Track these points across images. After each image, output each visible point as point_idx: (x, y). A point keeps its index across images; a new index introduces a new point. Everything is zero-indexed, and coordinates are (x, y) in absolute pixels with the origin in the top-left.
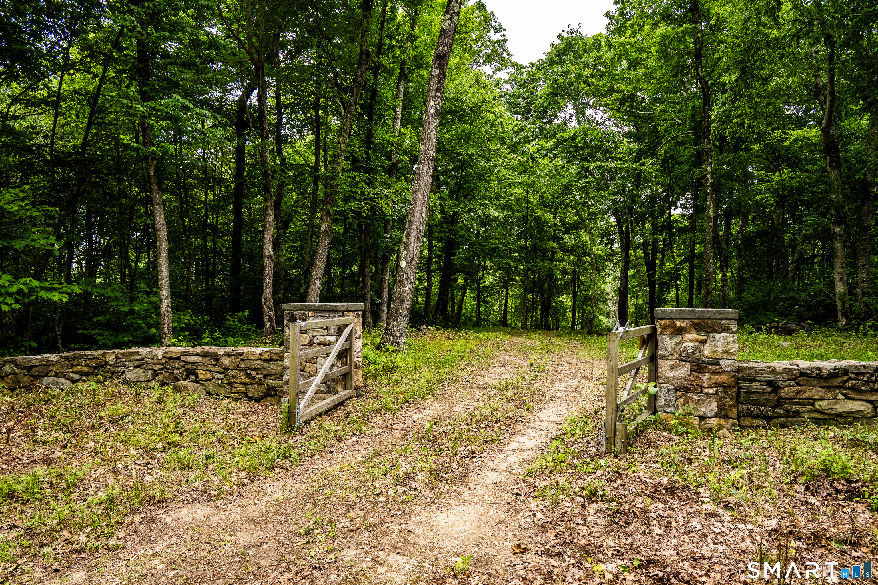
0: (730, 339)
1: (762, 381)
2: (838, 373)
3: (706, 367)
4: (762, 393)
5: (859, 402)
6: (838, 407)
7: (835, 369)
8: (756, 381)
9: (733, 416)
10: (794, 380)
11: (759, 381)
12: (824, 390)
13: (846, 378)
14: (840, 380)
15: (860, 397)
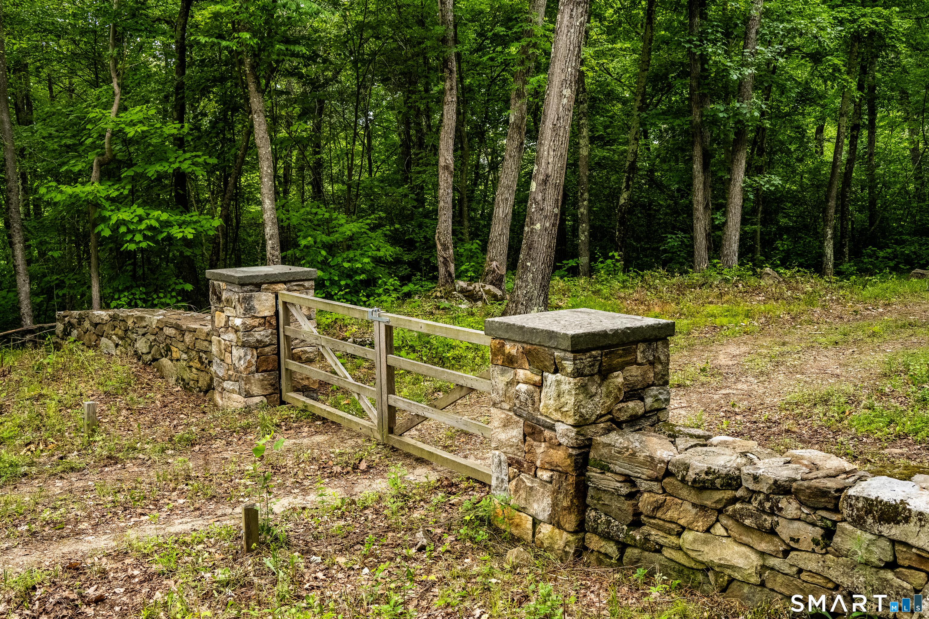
0: (565, 387)
1: (616, 473)
2: (713, 482)
3: (541, 432)
4: (615, 493)
5: (744, 549)
6: (706, 549)
7: (707, 473)
8: (609, 470)
9: (567, 526)
10: (656, 480)
11: (612, 472)
12: (694, 511)
13: (729, 494)
14: (718, 495)
15: (745, 539)
